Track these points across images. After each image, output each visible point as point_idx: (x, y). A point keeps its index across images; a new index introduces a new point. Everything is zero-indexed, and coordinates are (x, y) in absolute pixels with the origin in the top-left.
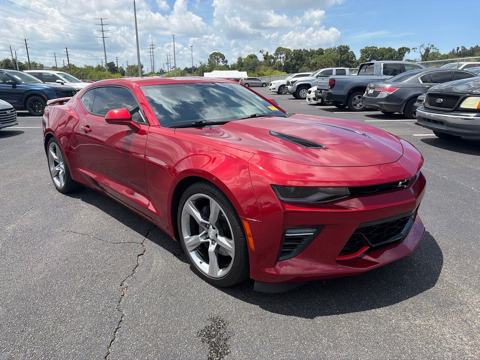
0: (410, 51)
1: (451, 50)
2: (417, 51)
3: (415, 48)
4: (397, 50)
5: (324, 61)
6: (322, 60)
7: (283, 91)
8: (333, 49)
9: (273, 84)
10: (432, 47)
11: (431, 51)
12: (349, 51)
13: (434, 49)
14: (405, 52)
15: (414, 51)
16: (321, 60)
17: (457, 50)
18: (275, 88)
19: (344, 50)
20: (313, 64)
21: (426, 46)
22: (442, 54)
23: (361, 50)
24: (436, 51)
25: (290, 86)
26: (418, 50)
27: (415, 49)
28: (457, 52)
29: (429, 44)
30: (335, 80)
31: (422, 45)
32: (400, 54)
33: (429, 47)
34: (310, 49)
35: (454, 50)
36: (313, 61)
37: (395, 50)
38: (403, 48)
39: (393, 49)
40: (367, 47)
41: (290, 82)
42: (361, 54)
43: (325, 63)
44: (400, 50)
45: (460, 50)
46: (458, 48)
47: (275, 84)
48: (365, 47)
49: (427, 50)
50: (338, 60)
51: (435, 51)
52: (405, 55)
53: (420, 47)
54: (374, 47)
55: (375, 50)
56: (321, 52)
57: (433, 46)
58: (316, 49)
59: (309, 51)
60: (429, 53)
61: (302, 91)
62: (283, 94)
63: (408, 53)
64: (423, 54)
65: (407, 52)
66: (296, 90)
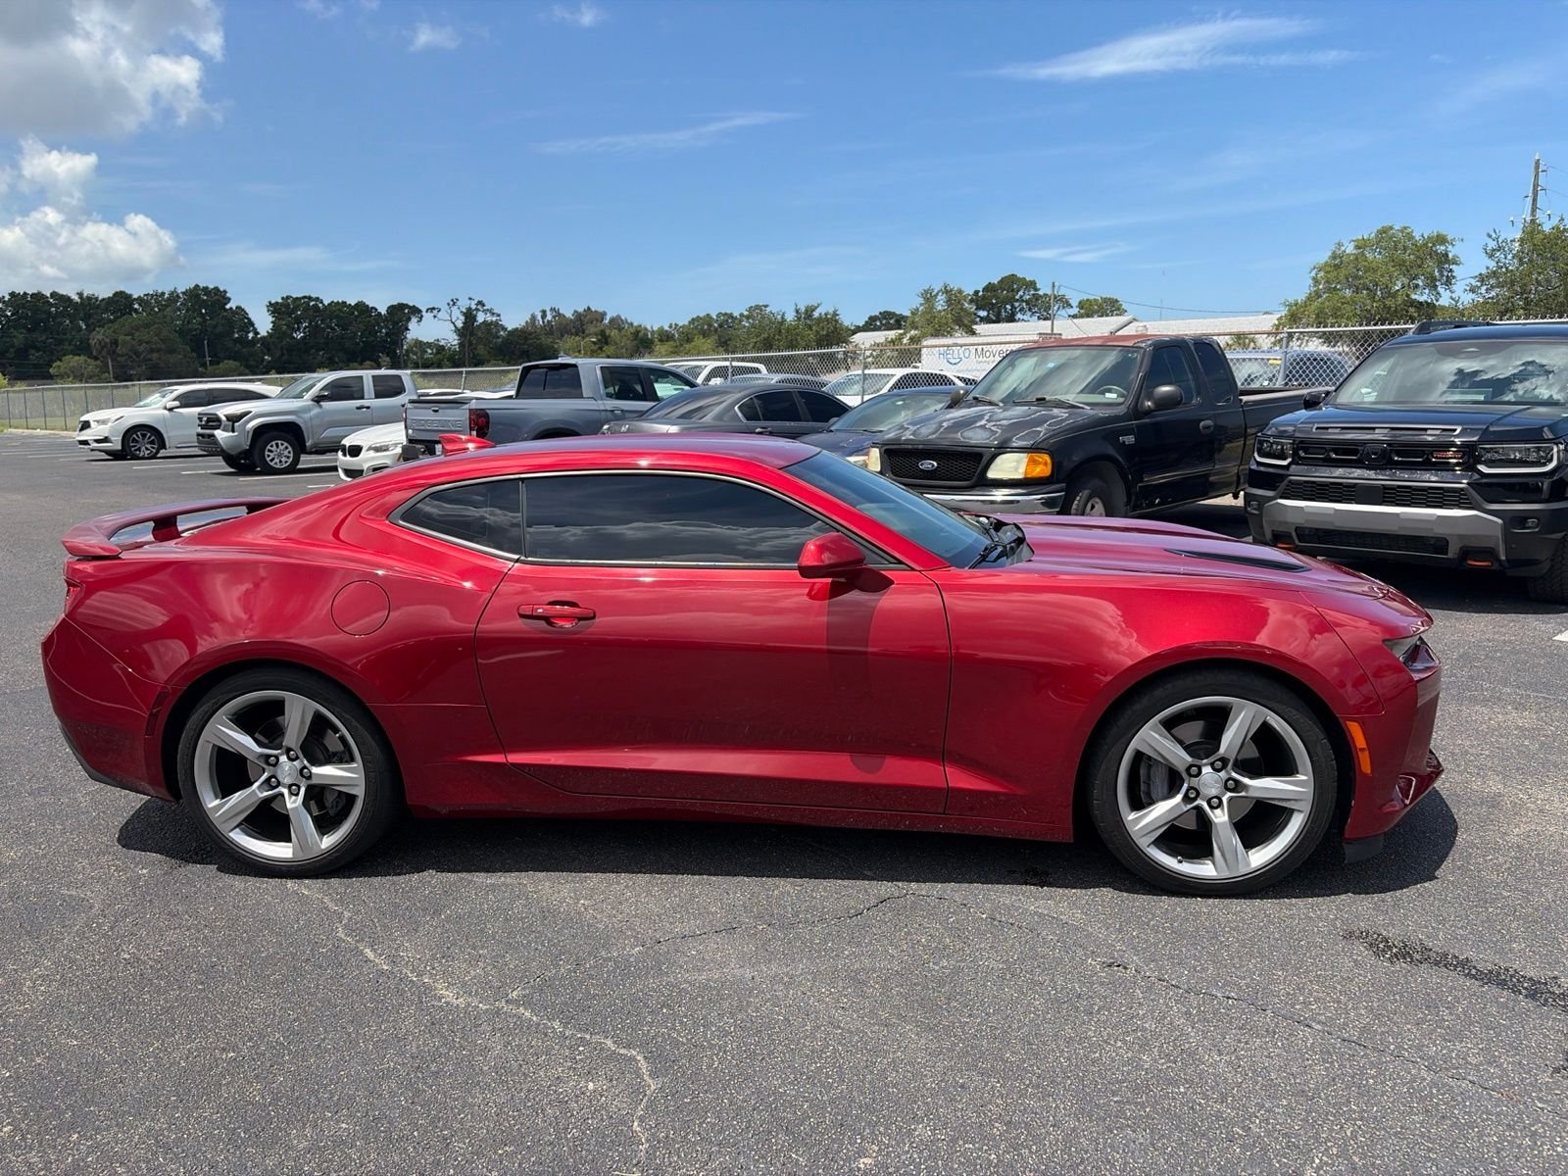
0: (422, 316)
1: (528, 318)
2: (440, 315)
3: (434, 308)
4: (383, 311)
5: (146, 338)
6: (137, 334)
7: (143, 448)
8: (166, 296)
9: (93, 424)
10: (479, 307)
11: (481, 318)
12: (228, 307)
13: (488, 315)
14: (409, 319)
15: (435, 317)
16: (132, 334)
17: (542, 318)
18: (106, 438)
19: (209, 303)
20: (102, 345)
21: (464, 304)
22: (509, 329)
23: (270, 303)
24: (494, 319)
25: (223, 430)
26: (443, 315)
27: (435, 312)
28: (543, 322)
29: (470, 299)
30: (487, 414)
31: (452, 300)
32: (395, 323)
33: (474, 307)
34: (80, 295)
35: (533, 317)
36: (100, 337)
37: (376, 310)
38: (401, 306)
39: (372, 308)
40: (288, 297)
41: (224, 418)
42: (271, 319)
43: (147, 343)
44: (392, 309)
45: (549, 317)
46: (544, 313)
47: (104, 422)
48: (283, 298)
49: (469, 316)
50: (194, 333)
51: (490, 318)
52: (410, 326)
53: (449, 304)
54: (310, 298)
55: (315, 306)
56: (121, 303)
57: (484, 305)
58: (104, 292)
59: (76, 298)
60: (475, 324)
61: (272, 446)
62: (143, 458)
63: (418, 321)
64: (460, 325)
65: (414, 320)
66: (250, 446)
